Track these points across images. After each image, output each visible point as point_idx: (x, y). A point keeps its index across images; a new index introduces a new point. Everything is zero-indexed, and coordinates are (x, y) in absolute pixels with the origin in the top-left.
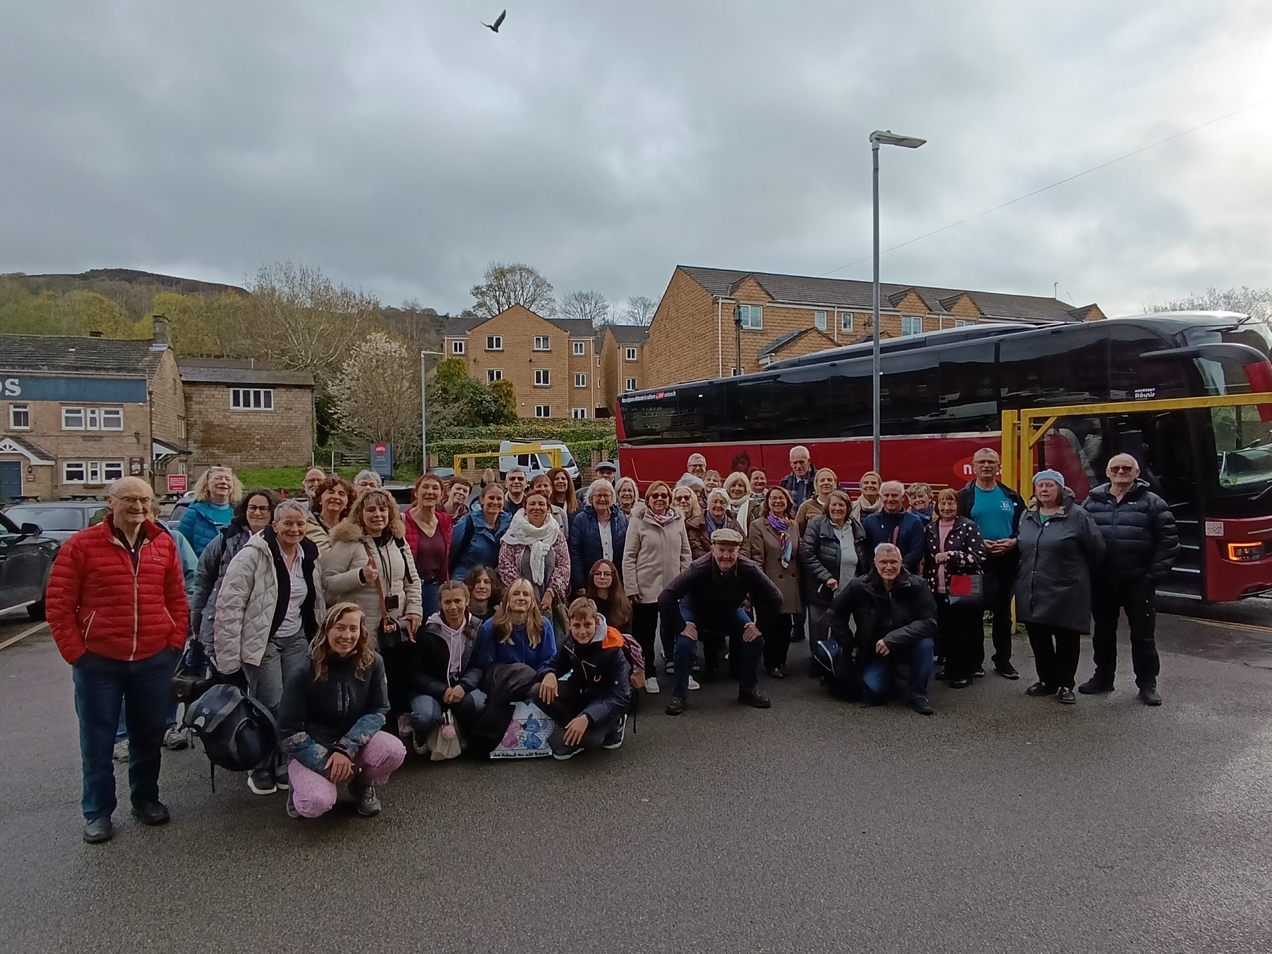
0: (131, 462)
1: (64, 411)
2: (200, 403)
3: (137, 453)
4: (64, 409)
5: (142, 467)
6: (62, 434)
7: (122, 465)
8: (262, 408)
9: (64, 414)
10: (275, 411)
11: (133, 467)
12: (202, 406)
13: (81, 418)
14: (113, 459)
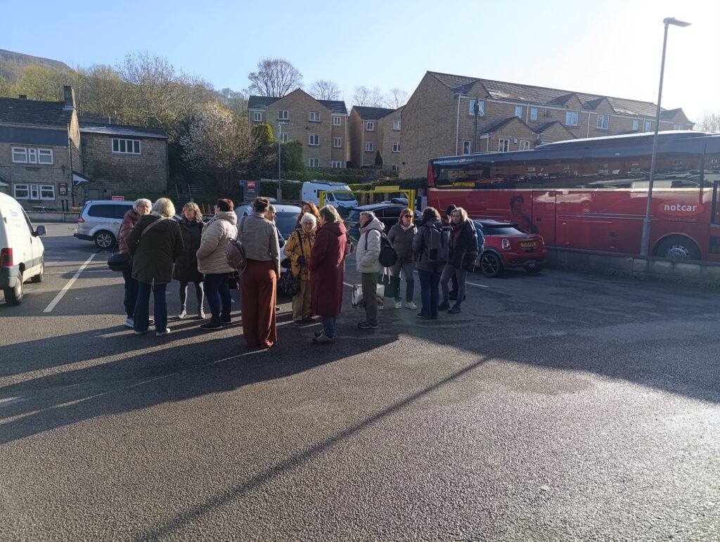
0: (59, 186)
1: (13, 150)
2: (91, 148)
3: (62, 179)
4: (13, 148)
5: (67, 190)
6: (13, 165)
7: (53, 188)
8: (133, 153)
9: (13, 152)
10: (142, 155)
11: (61, 190)
12: (93, 150)
13: (24, 155)
14: (47, 183)
